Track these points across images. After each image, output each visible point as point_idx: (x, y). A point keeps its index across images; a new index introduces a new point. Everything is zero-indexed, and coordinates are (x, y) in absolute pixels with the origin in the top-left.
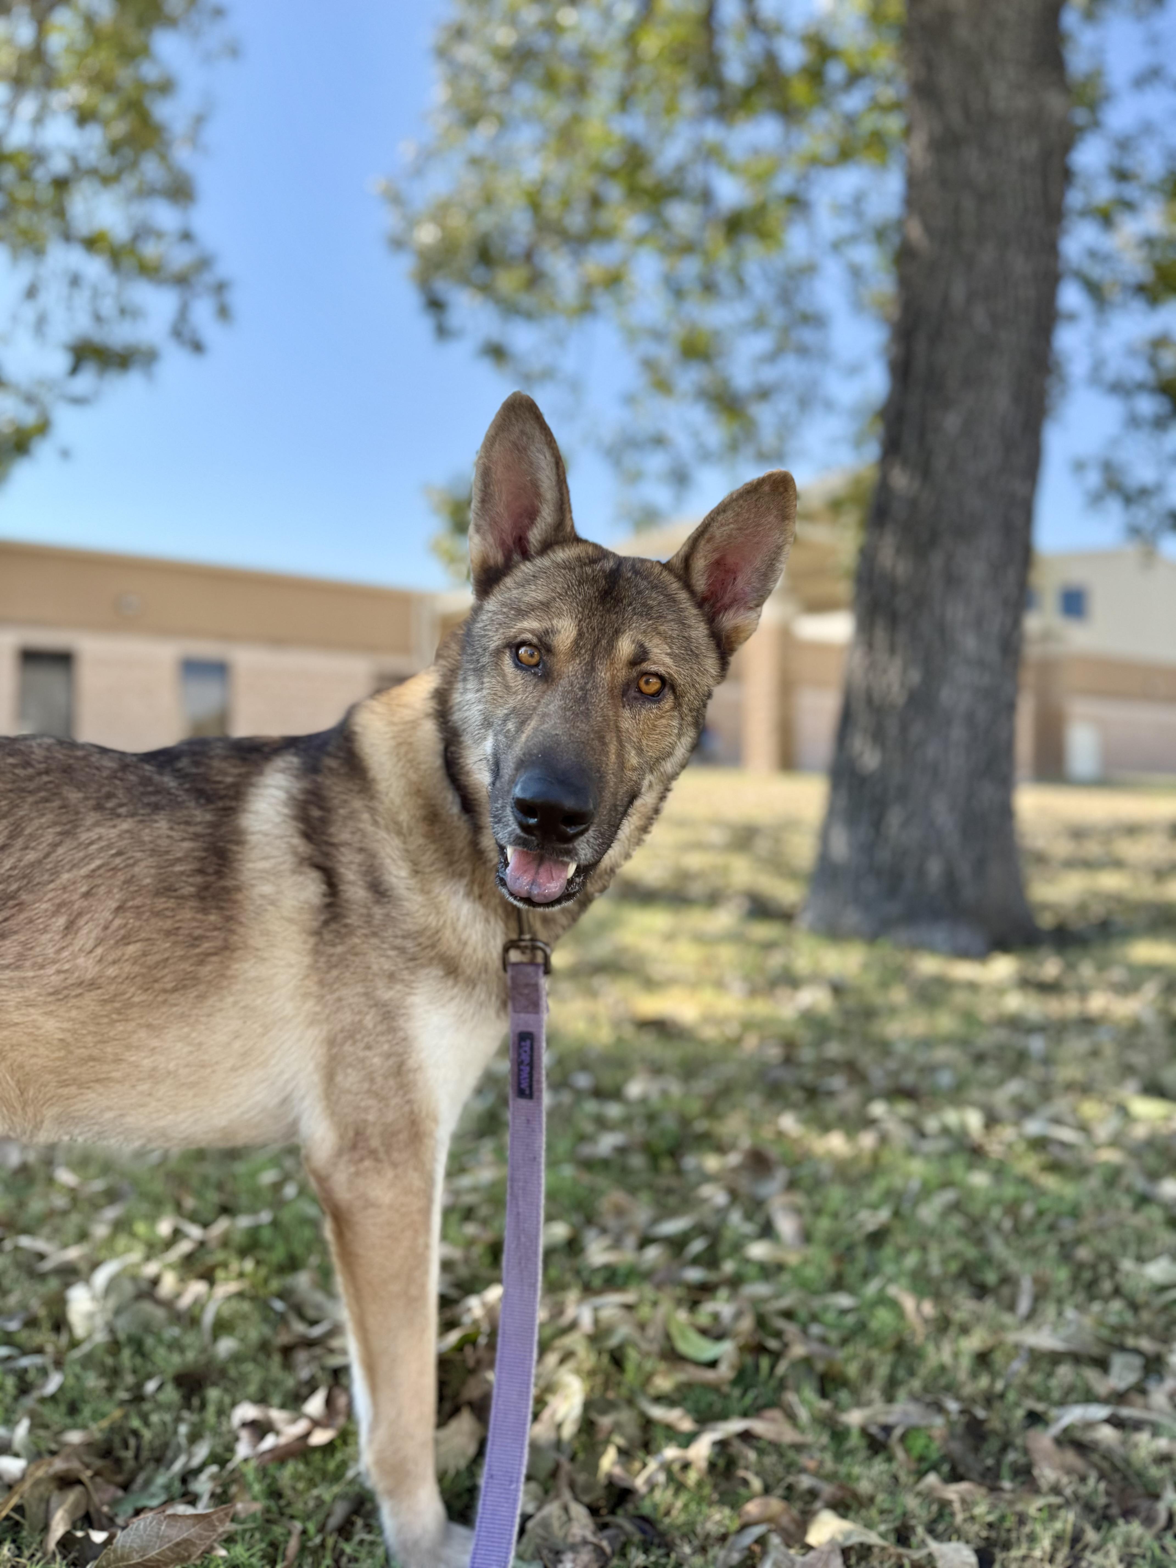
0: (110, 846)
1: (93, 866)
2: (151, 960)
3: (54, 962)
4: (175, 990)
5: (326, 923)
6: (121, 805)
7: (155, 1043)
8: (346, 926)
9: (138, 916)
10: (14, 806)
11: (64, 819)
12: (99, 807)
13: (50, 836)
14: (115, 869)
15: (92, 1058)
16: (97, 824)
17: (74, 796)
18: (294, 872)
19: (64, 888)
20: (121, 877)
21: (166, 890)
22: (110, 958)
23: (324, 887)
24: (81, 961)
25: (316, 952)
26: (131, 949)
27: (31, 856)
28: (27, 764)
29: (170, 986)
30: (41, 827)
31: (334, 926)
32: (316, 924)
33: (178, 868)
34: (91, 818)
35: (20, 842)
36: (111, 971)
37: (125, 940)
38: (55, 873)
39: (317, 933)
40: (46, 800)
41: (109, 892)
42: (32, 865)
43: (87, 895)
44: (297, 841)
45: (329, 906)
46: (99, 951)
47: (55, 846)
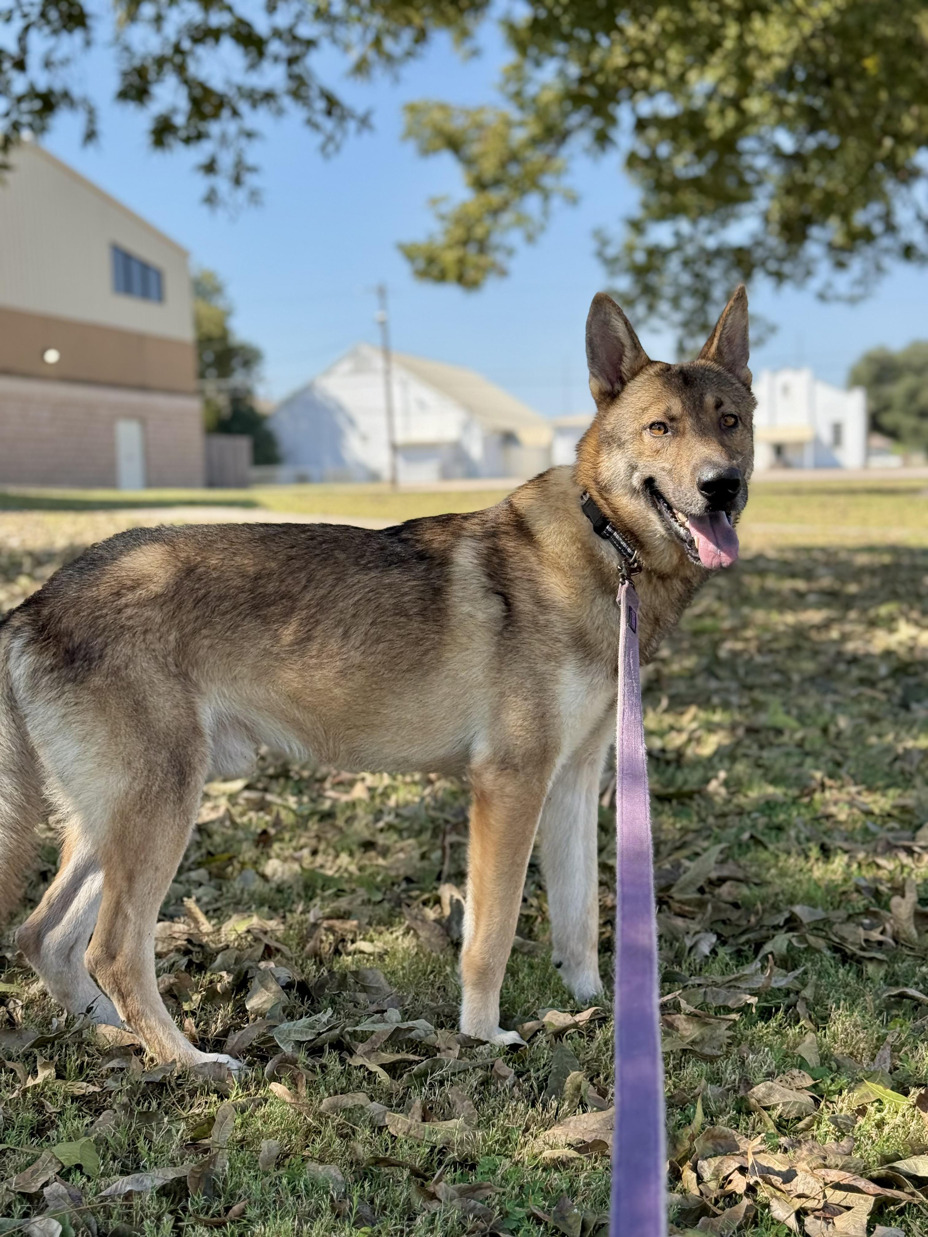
0: (364, 587)
1: (356, 598)
2: (393, 653)
3: (338, 654)
4: (408, 670)
5: (505, 627)
6: (369, 562)
7: (397, 702)
8: (519, 627)
9: (385, 627)
10: (308, 563)
11: (337, 570)
12: (357, 564)
13: (330, 580)
14: (369, 600)
15: (363, 712)
16: (356, 573)
17: (341, 556)
18: (483, 597)
19: (341, 612)
20: (373, 605)
21: (400, 611)
22: (369, 652)
23: (504, 607)
24: (352, 653)
25: (499, 645)
26: (381, 646)
27: (322, 592)
28: (312, 538)
29: (405, 667)
30: (323, 576)
31: (510, 628)
32: (499, 629)
33: (407, 598)
34: (353, 569)
35: (313, 584)
36: (371, 659)
37: (378, 641)
38: (335, 601)
39: (500, 633)
40: (325, 559)
41: (367, 614)
42: (323, 597)
43: (354, 616)
44: (484, 579)
45: (506, 617)
46: (362, 648)
47: (334, 586)
